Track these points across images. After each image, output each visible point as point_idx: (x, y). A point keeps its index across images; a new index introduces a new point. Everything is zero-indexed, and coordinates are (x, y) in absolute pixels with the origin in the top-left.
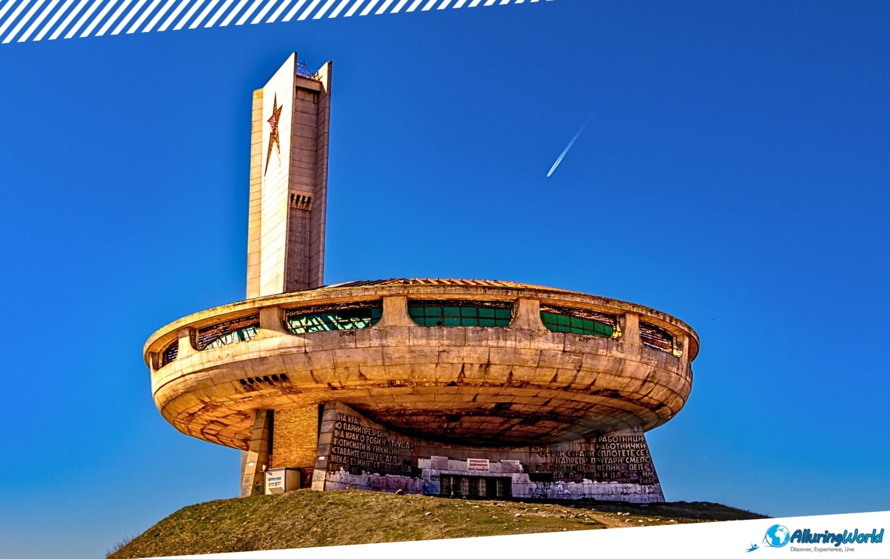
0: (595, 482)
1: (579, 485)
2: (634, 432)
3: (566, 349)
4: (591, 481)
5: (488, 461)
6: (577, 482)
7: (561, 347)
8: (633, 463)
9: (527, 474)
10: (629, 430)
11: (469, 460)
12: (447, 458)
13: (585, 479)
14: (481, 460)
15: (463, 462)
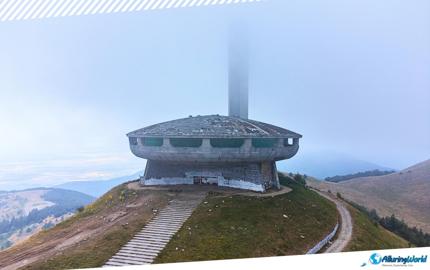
0: (244, 181)
1: (239, 182)
2: (255, 165)
3: (179, 153)
4: (242, 181)
5: (210, 172)
6: (238, 180)
7: (177, 152)
8: (254, 177)
9: (223, 177)
10: (254, 165)
11: (204, 172)
12: (196, 171)
13: (241, 180)
14: (208, 172)
15: (202, 173)
